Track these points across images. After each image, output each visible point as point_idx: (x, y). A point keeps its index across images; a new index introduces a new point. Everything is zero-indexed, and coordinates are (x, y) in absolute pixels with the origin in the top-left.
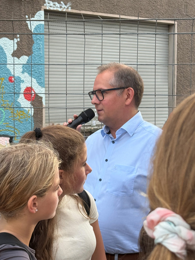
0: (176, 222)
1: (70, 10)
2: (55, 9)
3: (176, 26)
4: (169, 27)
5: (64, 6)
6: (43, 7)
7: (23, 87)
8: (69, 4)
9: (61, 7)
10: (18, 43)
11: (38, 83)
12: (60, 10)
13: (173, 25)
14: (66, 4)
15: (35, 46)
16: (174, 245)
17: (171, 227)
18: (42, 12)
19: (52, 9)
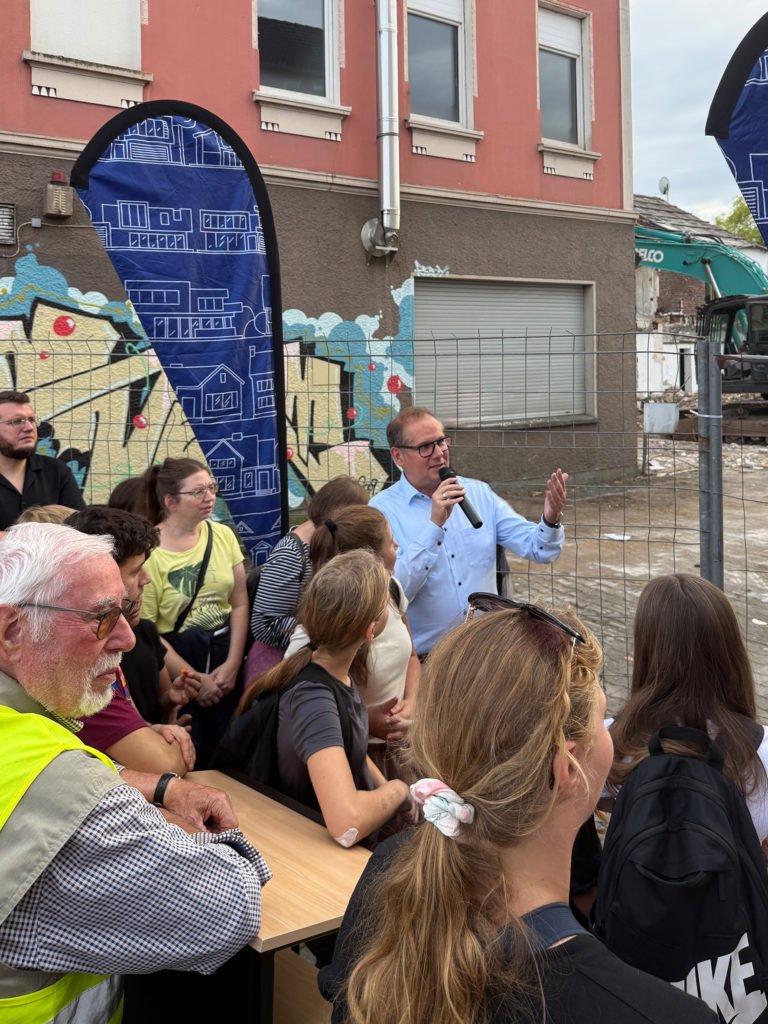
0: (448, 799)
1: (448, 275)
2: (429, 275)
3: (594, 287)
4: (585, 288)
5: (440, 270)
6: (413, 274)
7: (387, 376)
8: (447, 268)
9: (436, 272)
10: (380, 321)
11: (406, 370)
12: (435, 276)
13: (590, 286)
14: (442, 269)
15: (402, 324)
16: (447, 827)
17: (443, 804)
18: (411, 281)
19: (424, 275)
